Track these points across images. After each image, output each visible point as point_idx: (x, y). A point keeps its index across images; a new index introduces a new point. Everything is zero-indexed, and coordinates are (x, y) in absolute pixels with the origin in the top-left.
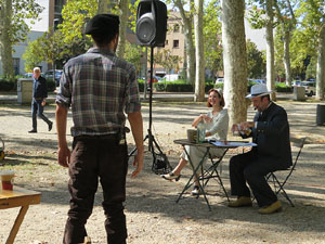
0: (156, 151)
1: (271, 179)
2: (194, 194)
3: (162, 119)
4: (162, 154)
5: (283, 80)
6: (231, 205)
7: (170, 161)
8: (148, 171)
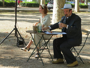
0: (19, 36)
1: (73, 50)
2: (36, 57)
3: (24, 21)
4: (21, 38)
5: (83, 2)
6: (54, 63)
7: (25, 41)
8: (14, 46)
